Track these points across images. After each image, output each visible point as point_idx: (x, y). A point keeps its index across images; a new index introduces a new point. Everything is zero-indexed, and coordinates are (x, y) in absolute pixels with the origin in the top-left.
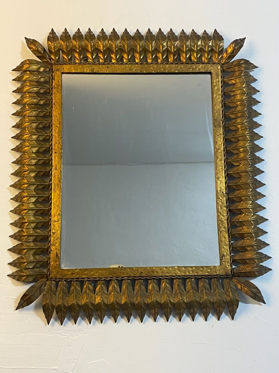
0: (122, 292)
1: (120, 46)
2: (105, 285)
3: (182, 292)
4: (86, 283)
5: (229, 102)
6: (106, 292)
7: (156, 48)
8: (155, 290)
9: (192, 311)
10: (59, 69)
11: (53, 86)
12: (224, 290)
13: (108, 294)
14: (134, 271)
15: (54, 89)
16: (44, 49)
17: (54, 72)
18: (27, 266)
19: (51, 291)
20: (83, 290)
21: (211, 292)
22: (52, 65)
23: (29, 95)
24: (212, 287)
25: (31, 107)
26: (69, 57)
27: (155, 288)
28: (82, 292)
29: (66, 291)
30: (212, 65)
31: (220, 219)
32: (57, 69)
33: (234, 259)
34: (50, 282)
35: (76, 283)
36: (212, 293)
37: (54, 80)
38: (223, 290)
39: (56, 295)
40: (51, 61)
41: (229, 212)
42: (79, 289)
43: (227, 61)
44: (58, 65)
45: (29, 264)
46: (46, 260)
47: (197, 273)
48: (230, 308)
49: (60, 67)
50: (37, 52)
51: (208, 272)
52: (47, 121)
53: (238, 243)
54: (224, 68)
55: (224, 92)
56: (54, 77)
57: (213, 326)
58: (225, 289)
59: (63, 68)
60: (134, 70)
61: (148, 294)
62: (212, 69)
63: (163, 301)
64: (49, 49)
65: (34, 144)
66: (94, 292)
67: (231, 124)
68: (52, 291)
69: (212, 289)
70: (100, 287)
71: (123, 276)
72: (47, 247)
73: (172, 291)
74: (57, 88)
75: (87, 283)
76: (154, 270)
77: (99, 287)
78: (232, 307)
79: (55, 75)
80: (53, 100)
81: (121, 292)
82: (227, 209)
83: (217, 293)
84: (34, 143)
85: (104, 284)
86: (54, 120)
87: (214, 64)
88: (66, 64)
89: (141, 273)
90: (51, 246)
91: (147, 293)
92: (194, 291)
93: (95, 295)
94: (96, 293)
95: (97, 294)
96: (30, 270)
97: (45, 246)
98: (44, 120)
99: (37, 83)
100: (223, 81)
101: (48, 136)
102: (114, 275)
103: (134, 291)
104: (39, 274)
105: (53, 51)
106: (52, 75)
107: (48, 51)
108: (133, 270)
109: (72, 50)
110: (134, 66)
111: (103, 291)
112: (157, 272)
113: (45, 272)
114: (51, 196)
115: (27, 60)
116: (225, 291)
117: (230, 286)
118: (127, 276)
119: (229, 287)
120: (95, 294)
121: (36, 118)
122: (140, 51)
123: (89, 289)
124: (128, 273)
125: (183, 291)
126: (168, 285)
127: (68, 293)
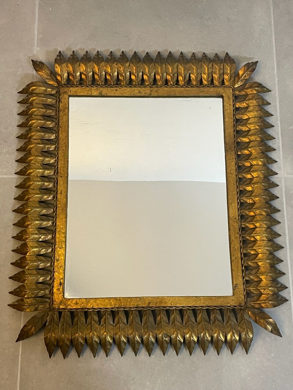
13: (114, 326)
19: (54, 322)
28: (86, 324)
66: (99, 323)
81: (128, 324)
85: (109, 315)
120: (100, 325)
121: (41, 141)
125: (193, 323)
126: (178, 317)
127: (71, 325)
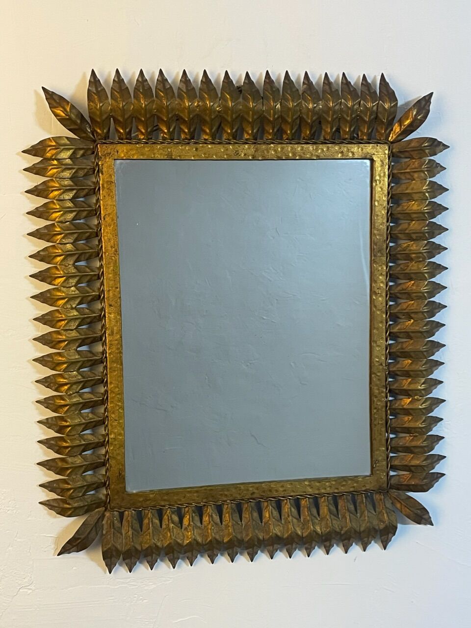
0: (224, 523)
1: (219, 112)
2: (197, 514)
3: (315, 519)
4: (167, 511)
5: (399, 212)
6: (199, 524)
7: (281, 115)
8: (274, 518)
9: (327, 544)
10: (110, 153)
11: (101, 186)
12: (375, 512)
13: (203, 528)
14: (241, 491)
15: (103, 191)
16: (82, 115)
17: (101, 158)
18: (73, 494)
19: (114, 529)
20: (163, 523)
21: (357, 517)
22: (98, 144)
23: (59, 205)
24: (358, 507)
25: (64, 227)
26: (127, 130)
27: (274, 515)
28: (161, 527)
29: (137, 526)
30: (376, 145)
31: (376, 406)
32: (105, 152)
33: (393, 465)
34: (110, 513)
35: (152, 512)
36: (359, 517)
37: (102, 174)
38: (374, 513)
39: (122, 534)
40: (94, 137)
41: (388, 394)
42: (157, 522)
43: (400, 138)
44: (107, 145)
45: (77, 491)
46: (103, 481)
47: (337, 489)
48: (383, 538)
49: (112, 149)
50: (68, 122)
51: (354, 487)
52: (93, 249)
53: (399, 441)
54: (394, 150)
55: (392, 194)
56: (102, 169)
57: (355, 560)
58: (377, 510)
59: (118, 152)
60: (243, 155)
61: (263, 524)
62: (374, 154)
63: (286, 535)
64: (90, 117)
65: (73, 293)
66: (180, 525)
67: (400, 251)
68: (115, 527)
69: (358, 511)
70: (189, 517)
71: (225, 499)
72: (103, 461)
73: (298, 517)
74: (108, 189)
75: (169, 513)
76: (272, 488)
77: (188, 517)
78: (386, 536)
79: (102, 165)
80: (102, 212)
81: (222, 524)
82: (386, 390)
83: (366, 518)
84: (72, 291)
85: (195, 513)
86: (105, 248)
87: (379, 145)
88: (121, 143)
89: (253, 493)
90: (110, 460)
91: (262, 523)
92: (332, 517)
93: (183, 530)
94: (184, 526)
95: (186, 529)
96: (78, 498)
97: (100, 459)
98: (87, 248)
99: (72, 181)
100: (391, 175)
101: (95, 275)
102: (211, 499)
103: (241, 521)
104: (93, 502)
105: (99, 120)
106: (97, 164)
107: (89, 118)
108: (240, 490)
109: (133, 117)
110: (242, 146)
111: (194, 523)
112: (277, 491)
113: (101, 499)
114: (106, 379)
115: (52, 138)
116: (377, 513)
117: (385, 505)
118: (231, 498)
119: (384, 507)
120: (182, 528)
122: (254, 121)
123: (173, 522)
124: (231, 495)
125: (315, 517)
126: (293, 509)
127: (140, 530)
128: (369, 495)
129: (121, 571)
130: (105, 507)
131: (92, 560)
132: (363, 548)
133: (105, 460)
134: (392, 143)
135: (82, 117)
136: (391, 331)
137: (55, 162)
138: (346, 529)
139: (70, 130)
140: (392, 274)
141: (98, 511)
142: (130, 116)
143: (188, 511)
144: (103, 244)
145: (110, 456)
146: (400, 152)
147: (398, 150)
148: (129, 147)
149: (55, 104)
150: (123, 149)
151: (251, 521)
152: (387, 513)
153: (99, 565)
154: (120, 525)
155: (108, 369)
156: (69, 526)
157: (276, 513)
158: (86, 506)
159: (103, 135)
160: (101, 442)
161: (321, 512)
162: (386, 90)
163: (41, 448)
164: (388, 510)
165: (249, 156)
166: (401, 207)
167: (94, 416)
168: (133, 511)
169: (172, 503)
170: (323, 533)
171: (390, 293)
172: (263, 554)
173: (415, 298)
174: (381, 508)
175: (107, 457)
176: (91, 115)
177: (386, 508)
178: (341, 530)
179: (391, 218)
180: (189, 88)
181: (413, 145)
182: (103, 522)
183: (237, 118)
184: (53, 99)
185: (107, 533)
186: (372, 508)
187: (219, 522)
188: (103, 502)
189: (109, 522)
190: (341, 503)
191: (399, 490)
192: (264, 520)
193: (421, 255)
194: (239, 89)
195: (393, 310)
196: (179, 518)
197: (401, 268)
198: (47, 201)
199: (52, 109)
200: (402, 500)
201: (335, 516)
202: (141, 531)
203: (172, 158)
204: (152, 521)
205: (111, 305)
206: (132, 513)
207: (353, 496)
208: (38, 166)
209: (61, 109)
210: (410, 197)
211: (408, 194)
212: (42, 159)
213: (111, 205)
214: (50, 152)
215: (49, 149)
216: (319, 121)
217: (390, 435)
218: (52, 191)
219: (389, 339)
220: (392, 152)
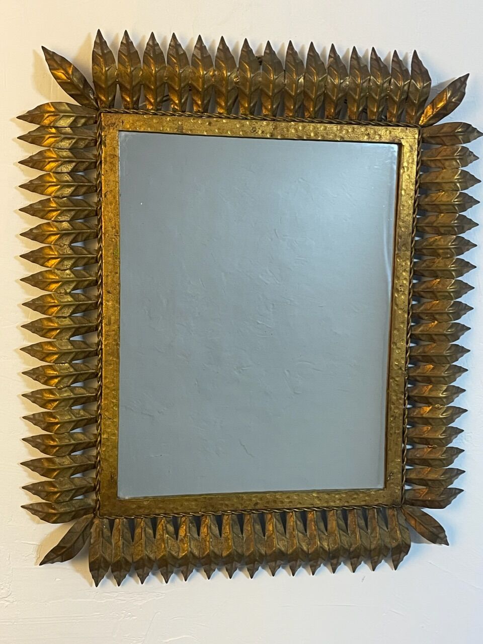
0: (223, 535)
1: (237, 83)
2: (195, 524)
3: (322, 534)
4: (161, 521)
5: (426, 203)
6: (196, 536)
7: (304, 91)
8: (278, 532)
9: (335, 561)
10: (115, 123)
11: (103, 159)
12: (388, 529)
14: (244, 501)
15: (105, 165)
16: (85, 80)
17: (105, 128)
18: (60, 499)
20: (157, 533)
21: (367, 533)
22: (101, 113)
23: (56, 178)
24: (369, 523)
25: (60, 202)
26: (134, 99)
27: (278, 529)
29: (129, 535)
30: (405, 128)
31: (393, 414)
32: (109, 122)
33: (408, 479)
34: (99, 521)
35: (144, 521)
36: (369, 533)
37: (105, 146)
38: (386, 529)
39: (111, 544)
40: (97, 104)
41: (407, 401)
42: (151, 531)
43: (431, 122)
44: (112, 114)
45: (64, 495)
46: (93, 485)
47: (348, 502)
48: (394, 557)
49: (116, 119)
50: (70, 87)
51: (365, 501)
52: (92, 229)
53: (416, 453)
54: (424, 135)
55: (420, 183)
56: (105, 140)
57: (363, 580)
58: (389, 526)
59: (123, 122)
60: (260, 132)
61: (266, 538)
62: (403, 138)
63: (291, 551)
64: (94, 82)
65: (68, 276)
67: (427, 245)
68: (105, 536)
69: (369, 527)
70: (186, 528)
71: (226, 509)
72: (93, 462)
73: (304, 532)
74: (111, 163)
75: (164, 522)
76: (277, 498)
77: (184, 528)
78: (398, 555)
79: (105, 136)
80: (103, 189)
82: (405, 397)
83: (378, 535)
84: (67, 274)
86: (105, 229)
87: (408, 128)
88: (127, 113)
89: (256, 504)
90: (101, 462)
91: (264, 536)
92: (341, 532)
93: (178, 541)
94: (180, 538)
95: (182, 540)
96: (65, 503)
97: (90, 461)
98: (85, 228)
99: (71, 152)
100: (420, 162)
101: (93, 258)
102: (211, 509)
103: (242, 534)
104: (80, 508)
105: (103, 86)
106: (100, 135)
107: (93, 84)
108: (242, 500)
109: (141, 85)
110: (259, 123)
111: (191, 535)
112: (282, 502)
113: (90, 504)
114: (100, 374)
115: (51, 103)
116: (389, 530)
117: (398, 521)
118: (232, 509)
119: (397, 523)
122: (274, 95)
123: (168, 533)
124: (233, 505)
128: (381, 510)
129: (108, 584)
130: (94, 514)
131: (78, 571)
132: (373, 566)
133: (95, 462)
134: (423, 127)
135: (85, 82)
136: (413, 332)
137: (53, 130)
138: (356, 546)
139: (71, 95)
140: (416, 271)
141: (86, 518)
142: (139, 83)
143: (185, 520)
144: (103, 223)
145: (102, 458)
146: (431, 137)
147: (428, 135)
148: (136, 117)
149: (56, 66)
150: (128, 120)
151: (253, 533)
152: (400, 530)
153: (85, 577)
154: (110, 534)
155: (103, 363)
156: (54, 532)
157: (280, 527)
158: (73, 511)
159: (108, 103)
160: (92, 442)
161: (329, 527)
162: (419, 70)
163: (26, 447)
164: (401, 527)
165: (266, 134)
166: (429, 198)
167: (85, 413)
168: (124, 520)
169: (167, 512)
170: (330, 550)
171: (413, 291)
172: (264, 570)
173: (439, 298)
174: (394, 524)
175: (98, 459)
176: (96, 80)
177: (400, 524)
178: (350, 547)
179: (418, 209)
180: (205, 56)
181: (445, 129)
182: (92, 530)
183: (256, 90)
184: (54, 60)
185: (95, 542)
186: (384, 524)
187: (218, 534)
188: (92, 508)
189: (98, 530)
190: (350, 518)
191: (413, 506)
192: (267, 534)
193: (449, 251)
194: (260, 60)
195: (416, 310)
196: (175, 528)
197: (427, 265)
198: (42, 173)
199: (52, 71)
200: (416, 516)
201: (344, 531)
202: (133, 541)
203: (182, 132)
204: (145, 531)
205: (109, 292)
206: (123, 521)
207: (364, 510)
208: (34, 134)
209: (63, 72)
210: (439, 187)
211: (438, 183)
212: (39, 126)
213: (114, 181)
214: (48, 119)
215: (47, 115)
216: (345, 99)
217: (407, 446)
218: (49, 162)
219: (410, 341)
220: (422, 137)
